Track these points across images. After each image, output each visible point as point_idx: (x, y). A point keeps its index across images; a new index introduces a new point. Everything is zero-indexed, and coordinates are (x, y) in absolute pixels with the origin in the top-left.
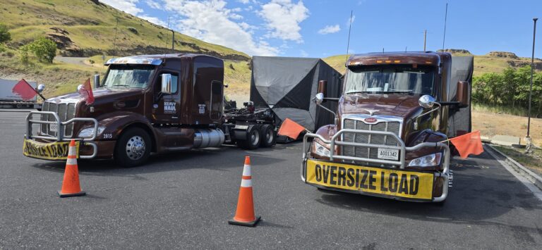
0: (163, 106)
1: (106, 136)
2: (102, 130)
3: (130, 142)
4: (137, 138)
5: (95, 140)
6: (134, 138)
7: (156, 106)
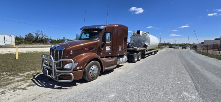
0: (105, 48)
1: (79, 68)
2: (76, 64)
3: (92, 68)
4: (95, 66)
5: (73, 71)
6: (94, 66)
7: (102, 49)
